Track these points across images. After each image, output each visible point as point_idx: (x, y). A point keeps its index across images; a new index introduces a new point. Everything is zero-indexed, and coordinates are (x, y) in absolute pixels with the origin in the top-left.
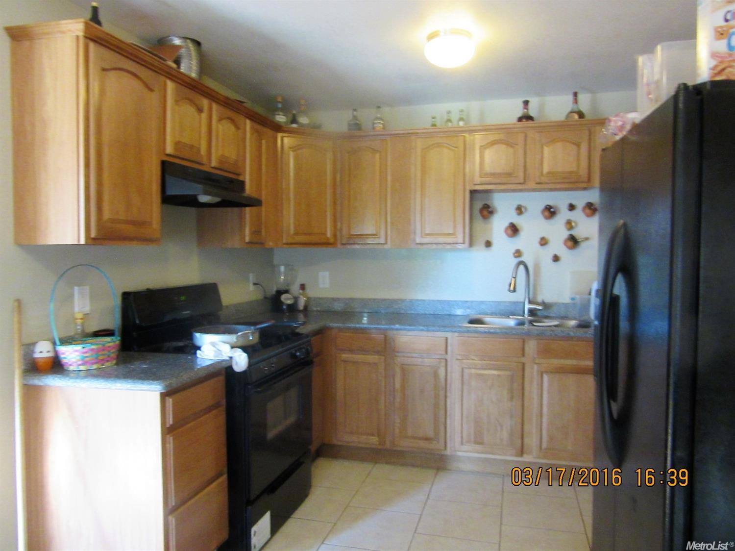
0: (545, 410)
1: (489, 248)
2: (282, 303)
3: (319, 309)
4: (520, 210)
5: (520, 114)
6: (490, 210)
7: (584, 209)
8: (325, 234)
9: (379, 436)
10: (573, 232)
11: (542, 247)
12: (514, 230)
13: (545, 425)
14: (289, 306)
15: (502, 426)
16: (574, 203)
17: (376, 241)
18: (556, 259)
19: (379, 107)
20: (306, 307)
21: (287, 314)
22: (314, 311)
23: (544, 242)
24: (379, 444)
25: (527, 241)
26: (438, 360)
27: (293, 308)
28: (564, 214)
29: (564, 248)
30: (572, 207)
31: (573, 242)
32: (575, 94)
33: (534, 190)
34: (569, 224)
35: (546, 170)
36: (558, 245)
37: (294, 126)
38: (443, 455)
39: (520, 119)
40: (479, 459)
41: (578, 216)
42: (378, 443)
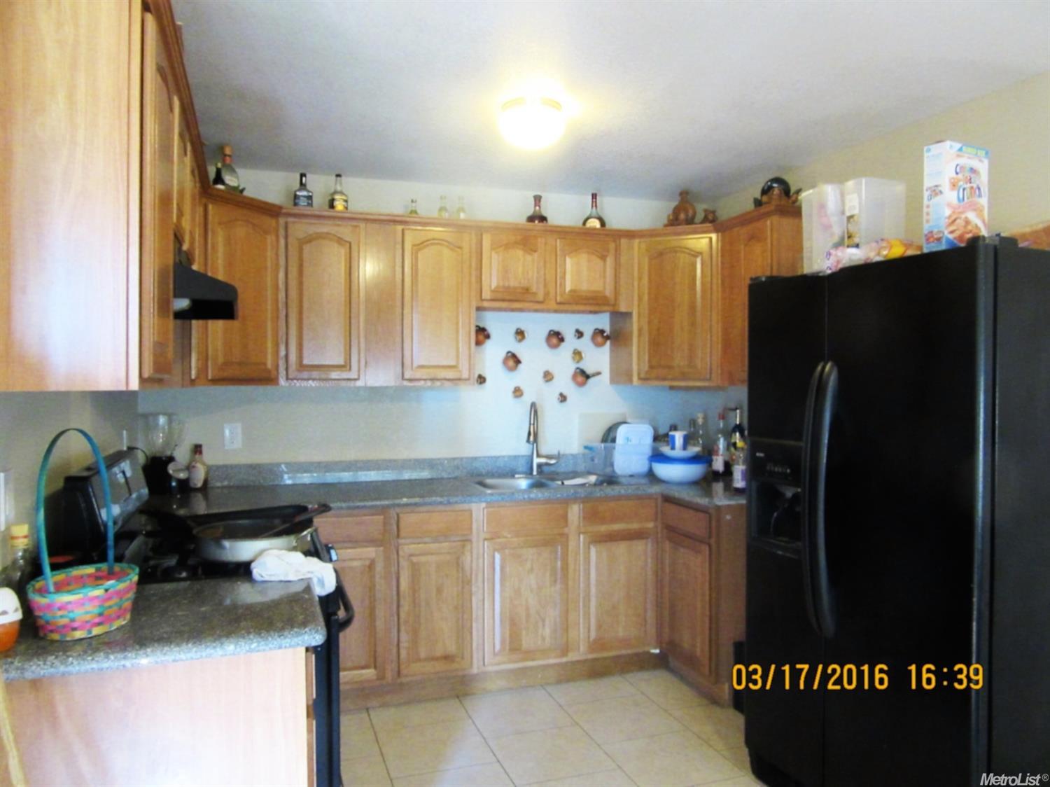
0: (593, 590)
1: (483, 385)
2: (170, 477)
3: (226, 483)
4: (520, 334)
5: (530, 212)
6: (486, 333)
7: (593, 338)
8: (265, 364)
9: (375, 667)
10: (582, 365)
11: (548, 384)
12: (513, 360)
13: (593, 610)
14: (180, 481)
15: (543, 621)
16: (581, 329)
17: (345, 375)
18: (563, 398)
19: (338, 176)
20: (206, 482)
21: (179, 496)
22: (218, 488)
23: (548, 376)
24: (378, 679)
25: (528, 376)
26: (459, 543)
27: (185, 485)
28: (571, 342)
29: (572, 385)
30: (580, 334)
31: (583, 376)
32: (594, 196)
33: (556, 311)
34: (578, 355)
35: (568, 289)
36: (564, 381)
37: (220, 187)
38: (464, 676)
39: (531, 219)
40: (512, 671)
41: (585, 344)
42: (375, 677)
